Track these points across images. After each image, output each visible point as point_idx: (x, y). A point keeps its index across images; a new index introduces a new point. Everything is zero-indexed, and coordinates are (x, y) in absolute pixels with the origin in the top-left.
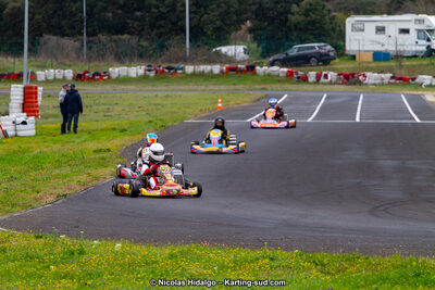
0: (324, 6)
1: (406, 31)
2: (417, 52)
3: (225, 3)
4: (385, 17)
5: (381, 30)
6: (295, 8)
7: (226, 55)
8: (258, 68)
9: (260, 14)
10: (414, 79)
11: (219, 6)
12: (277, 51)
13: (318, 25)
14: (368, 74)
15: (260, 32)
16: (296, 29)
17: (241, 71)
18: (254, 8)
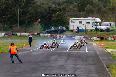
0: (63, 15)
1: (89, 23)
2: (92, 29)
3: (31, 13)
4: (82, 18)
5: (81, 22)
6: (54, 15)
8: (41, 34)
9: (43, 17)
10: (91, 38)
11: (29, 14)
12: (48, 29)
13: (61, 21)
14: (76, 36)
15: (43, 23)
16: (54, 22)
17: (35, 35)
18: (41, 15)
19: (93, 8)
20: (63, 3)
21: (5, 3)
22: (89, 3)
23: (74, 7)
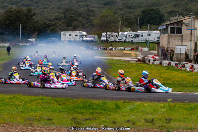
0: (55, 29)
1: (76, 35)
2: (79, 41)
3: (30, 28)
4: (71, 32)
5: (70, 35)
6: (48, 29)
7: (30, 41)
8: (38, 44)
9: (39, 31)
18: (38, 29)
19: (78, 24)
20: (54, 19)
21: (9, 19)
22: (75, 20)
23: (62, 23)
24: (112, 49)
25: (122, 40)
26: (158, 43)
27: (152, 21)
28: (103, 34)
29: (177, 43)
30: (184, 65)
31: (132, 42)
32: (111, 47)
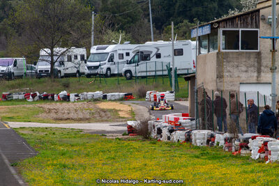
24: (66, 98)
25: (98, 71)
26: (191, 78)
27: (194, 10)
28: (42, 53)
29: (244, 77)
30: (246, 141)
31: (129, 76)
32: (64, 93)
